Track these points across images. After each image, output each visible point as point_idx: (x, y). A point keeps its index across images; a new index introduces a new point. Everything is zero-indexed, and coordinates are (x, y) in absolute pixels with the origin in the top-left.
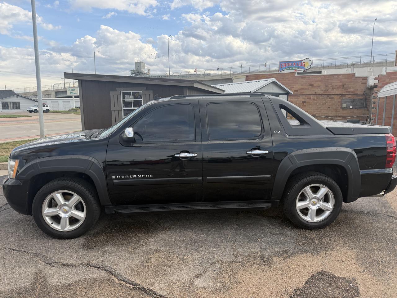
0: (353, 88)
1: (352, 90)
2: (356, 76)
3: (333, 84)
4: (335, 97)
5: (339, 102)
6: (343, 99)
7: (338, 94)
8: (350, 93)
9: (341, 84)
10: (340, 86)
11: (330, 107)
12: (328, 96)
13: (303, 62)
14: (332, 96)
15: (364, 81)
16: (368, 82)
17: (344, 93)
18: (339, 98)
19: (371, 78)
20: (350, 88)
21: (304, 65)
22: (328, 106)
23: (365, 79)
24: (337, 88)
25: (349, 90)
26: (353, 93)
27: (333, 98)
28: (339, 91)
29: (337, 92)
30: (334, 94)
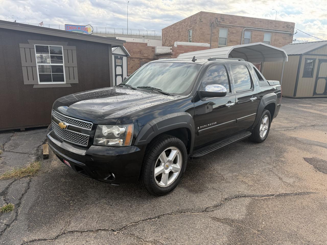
0: (147, 54)
1: (146, 55)
2: (148, 45)
3: (134, 50)
4: (136, 60)
5: (138, 64)
6: (141, 62)
7: (138, 57)
8: (146, 58)
9: (139, 50)
10: (139, 52)
11: (133, 67)
12: (131, 59)
13: (86, 27)
14: (134, 59)
15: (153, 50)
16: (155, 51)
17: (141, 57)
18: (138, 61)
19: (157, 48)
20: (145, 54)
21: (87, 30)
22: (131, 67)
23: (154, 48)
24: (137, 53)
25: (145, 55)
26: (147, 58)
27: (134, 60)
28: (138, 56)
29: (137, 56)
30: (134, 57)
